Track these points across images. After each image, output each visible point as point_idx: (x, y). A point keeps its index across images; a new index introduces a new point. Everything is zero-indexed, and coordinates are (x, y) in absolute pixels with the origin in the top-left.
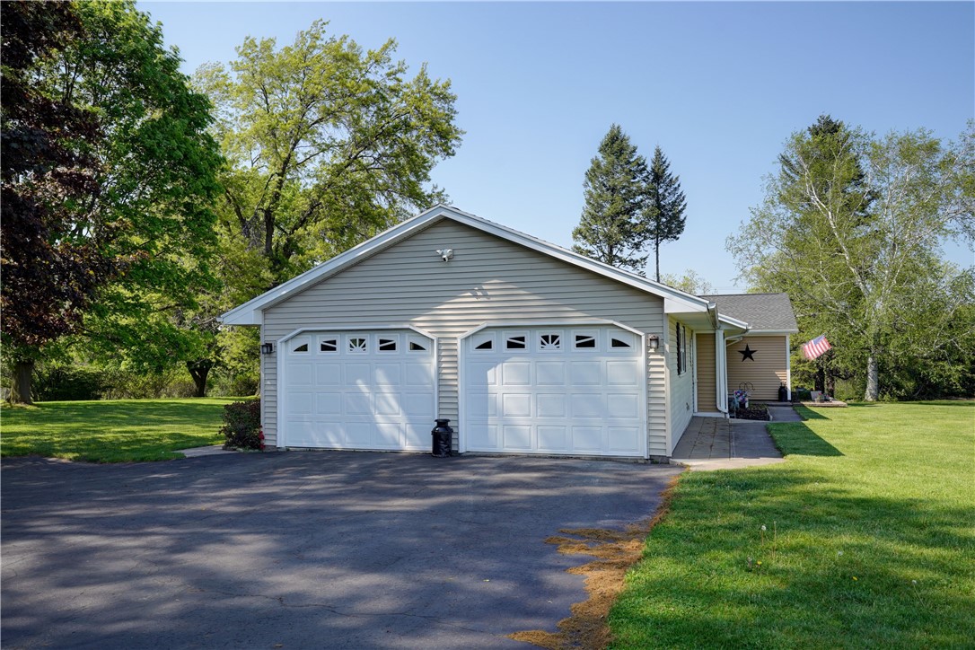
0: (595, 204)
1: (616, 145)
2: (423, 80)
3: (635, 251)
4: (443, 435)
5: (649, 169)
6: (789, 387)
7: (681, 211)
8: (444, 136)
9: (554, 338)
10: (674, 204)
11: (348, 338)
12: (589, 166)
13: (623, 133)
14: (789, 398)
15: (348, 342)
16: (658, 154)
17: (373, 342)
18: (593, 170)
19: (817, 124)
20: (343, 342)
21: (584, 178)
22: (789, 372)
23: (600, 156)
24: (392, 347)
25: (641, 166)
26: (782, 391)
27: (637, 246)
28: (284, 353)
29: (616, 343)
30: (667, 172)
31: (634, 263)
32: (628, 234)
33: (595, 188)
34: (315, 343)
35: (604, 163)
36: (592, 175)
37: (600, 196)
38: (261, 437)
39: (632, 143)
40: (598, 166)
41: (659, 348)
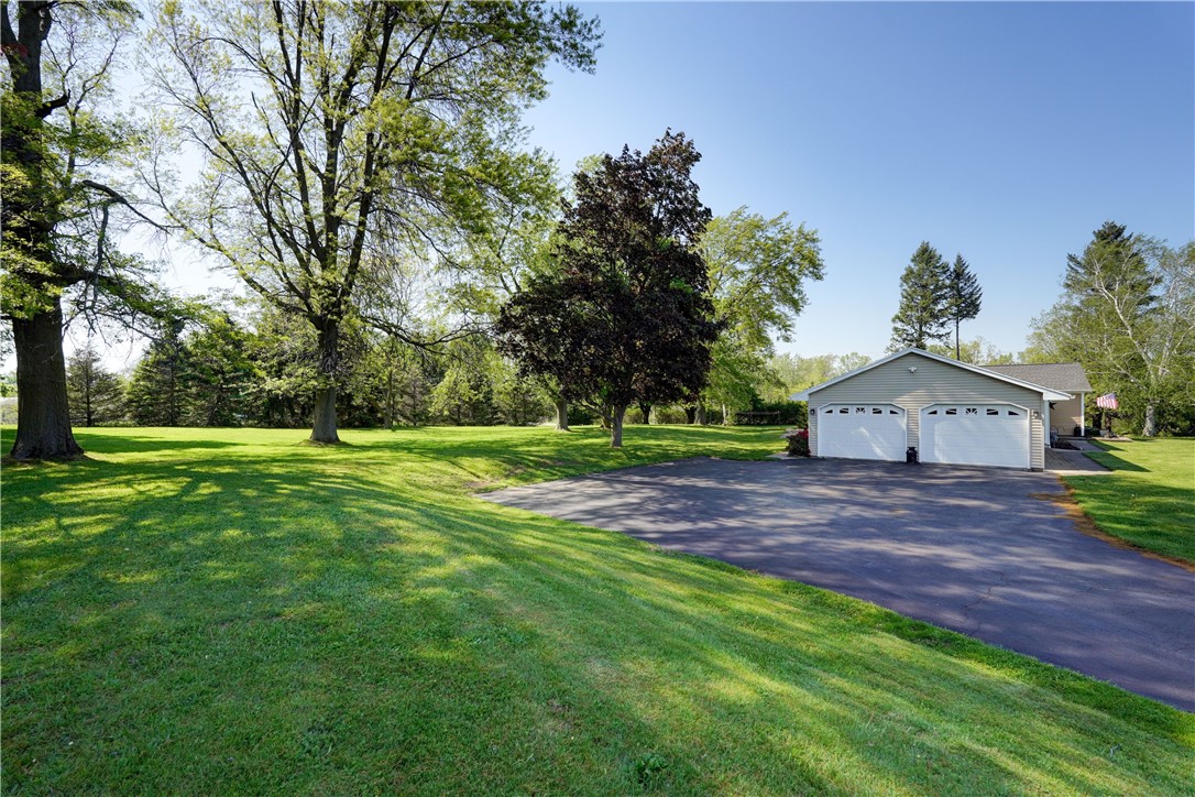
0: (909, 297)
1: (926, 256)
2: (800, 232)
3: (941, 329)
4: (912, 454)
5: (952, 270)
6: (1083, 428)
7: (977, 299)
8: (815, 267)
9: (974, 410)
10: (972, 294)
11: (855, 408)
12: (905, 272)
13: (931, 246)
14: (1083, 434)
15: (855, 409)
16: (959, 259)
17: (869, 410)
18: (907, 275)
19: (1101, 228)
20: (852, 410)
21: (900, 281)
22: (1083, 417)
23: (912, 265)
24: (880, 412)
25: (945, 268)
26: (1077, 430)
27: (942, 325)
28: (821, 414)
29: (1011, 413)
30: (966, 272)
31: (940, 336)
32: (935, 316)
33: (910, 287)
34: (836, 410)
35: (915, 269)
36: (905, 279)
37: (914, 292)
38: (809, 451)
39: (938, 253)
40: (912, 272)
41: (1039, 417)
